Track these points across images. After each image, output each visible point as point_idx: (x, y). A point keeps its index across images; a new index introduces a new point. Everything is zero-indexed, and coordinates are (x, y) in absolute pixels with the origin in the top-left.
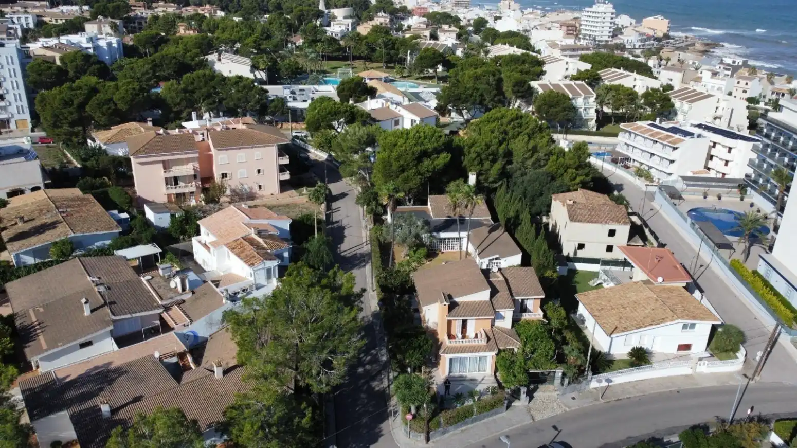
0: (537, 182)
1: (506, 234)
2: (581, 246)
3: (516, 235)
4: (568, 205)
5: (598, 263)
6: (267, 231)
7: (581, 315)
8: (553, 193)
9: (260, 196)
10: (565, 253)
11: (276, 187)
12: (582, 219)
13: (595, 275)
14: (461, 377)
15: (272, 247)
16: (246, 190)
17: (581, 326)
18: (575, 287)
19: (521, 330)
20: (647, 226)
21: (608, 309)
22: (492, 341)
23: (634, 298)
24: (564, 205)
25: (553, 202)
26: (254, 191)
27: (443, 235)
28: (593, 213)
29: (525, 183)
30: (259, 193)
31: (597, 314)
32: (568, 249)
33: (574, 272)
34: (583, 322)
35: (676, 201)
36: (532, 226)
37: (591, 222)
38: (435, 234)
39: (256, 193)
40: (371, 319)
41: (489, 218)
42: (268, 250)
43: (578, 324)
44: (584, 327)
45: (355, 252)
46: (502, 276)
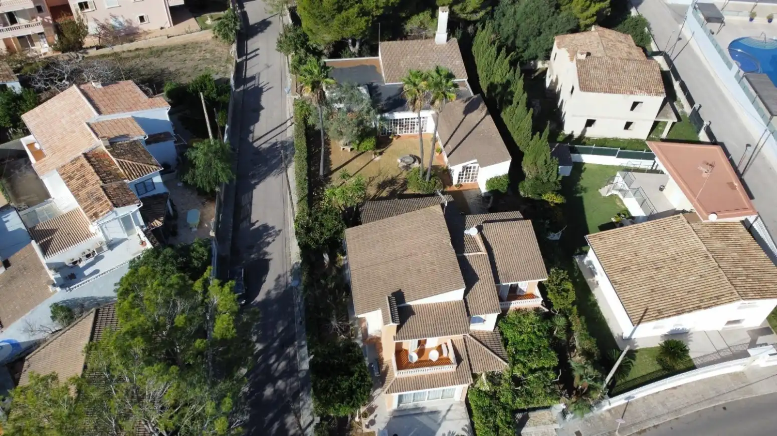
0: (535, 17)
1: (489, 117)
2: (590, 123)
3: (505, 116)
4: (578, 61)
5: (614, 155)
6: (126, 136)
7: (590, 263)
8: (557, 34)
9: (145, 32)
10: (567, 131)
11: (165, 18)
12: (598, 86)
14: (417, 408)
15: (131, 174)
16: (121, 24)
17: (589, 280)
18: (581, 198)
19: (509, 334)
20: (678, 77)
21: (634, 268)
22: (465, 362)
23: (672, 251)
24: (572, 60)
25: (555, 49)
26: (134, 26)
27: (398, 115)
28: (613, 76)
29: (518, 16)
30: (144, 27)
31: (616, 278)
32: (572, 126)
33: (579, 167)
34: (593, 273)
35: (715, 26)
37: (611, 91)
38: (387, 115)
39: (137, 28)
40: (290, 279)
41: (466, 80)
42: (125, 179)
43: (585, 277)
44: (594, 284)
45: (274, 141)
46: (484, 246)
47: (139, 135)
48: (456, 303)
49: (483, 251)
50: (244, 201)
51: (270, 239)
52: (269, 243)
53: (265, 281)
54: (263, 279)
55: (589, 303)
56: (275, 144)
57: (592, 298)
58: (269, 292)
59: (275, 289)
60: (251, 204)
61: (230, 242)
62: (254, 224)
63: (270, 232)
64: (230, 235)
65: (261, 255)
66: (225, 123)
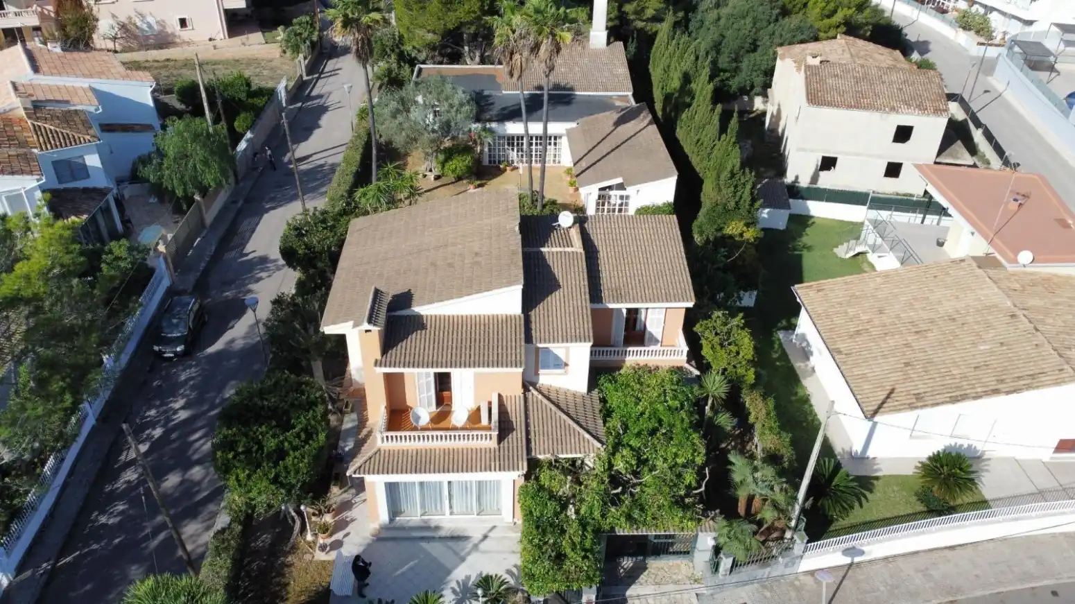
0: (749, 20)
1: (653, 128)
2: (828, 163)
4: (808, 67)
5: (864, 204)
6: (65, 102)
7: (803, 338)
8: (781, 45)
9: (184, 42)
10: (789, 178)
12: (837, 99)
13: (852, 231)
14: (426, 527)
15: (47, 143)
17: (798, 365)
18: (800, 256)
19: (615, 400)
20: (978, 124)
21: (874, 331)
24: (799, 69)
25: (779, 63)
26: (169, 30)
27: (514, 128)
28: (864, 87)
32: (799, 168)
33: (801, 221)
34: (806, 354)
36: (713, 110)
37: (857, 106)
38: (494, 125)
39: (173, 35)
41: (630, 94)
42: (36, 148)
43: (792, 361)
44: (806, 371)
45: (322, 162)
46: (580, 241)
47: (90, 106)
48: (508, 319)
49: (577, 247)
50: (245, 226)
51: (263, 275)
52: (260, 279)
53: (233, 327)
54: (231, 325)
55: (793, 398)
56: (322, 166)
57: (799, 390)
58: (232, 341)
59: (244, 338)
60: (253, 231)
61: (199, 274)
62: (247, 255)
63: (269, 265)
64: (203, 265)
65: (240, 292)
66: (248, 128)
